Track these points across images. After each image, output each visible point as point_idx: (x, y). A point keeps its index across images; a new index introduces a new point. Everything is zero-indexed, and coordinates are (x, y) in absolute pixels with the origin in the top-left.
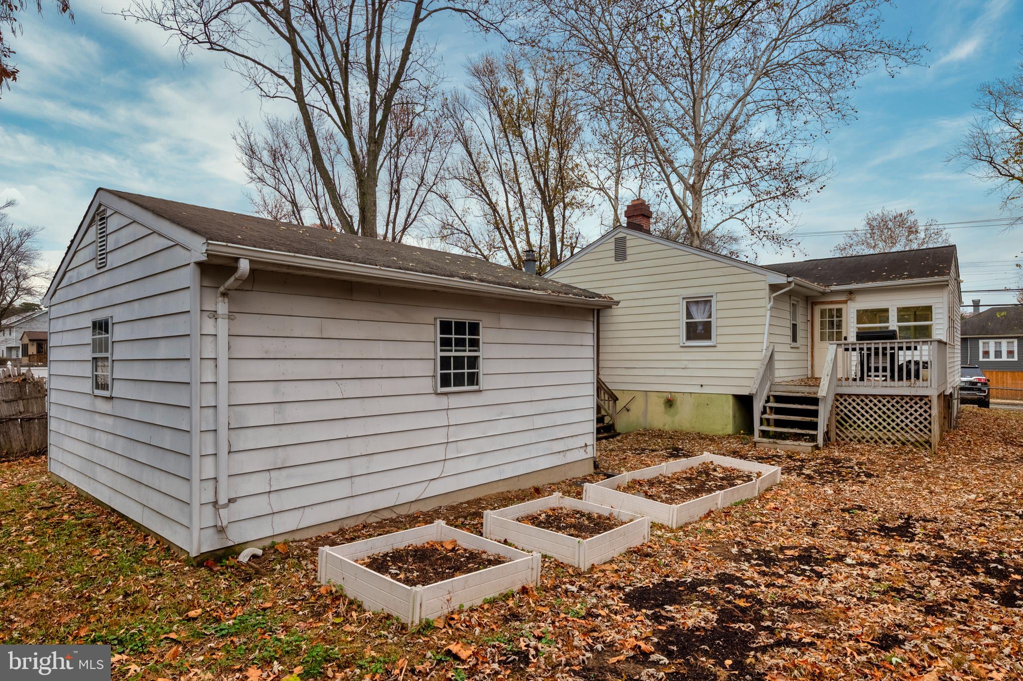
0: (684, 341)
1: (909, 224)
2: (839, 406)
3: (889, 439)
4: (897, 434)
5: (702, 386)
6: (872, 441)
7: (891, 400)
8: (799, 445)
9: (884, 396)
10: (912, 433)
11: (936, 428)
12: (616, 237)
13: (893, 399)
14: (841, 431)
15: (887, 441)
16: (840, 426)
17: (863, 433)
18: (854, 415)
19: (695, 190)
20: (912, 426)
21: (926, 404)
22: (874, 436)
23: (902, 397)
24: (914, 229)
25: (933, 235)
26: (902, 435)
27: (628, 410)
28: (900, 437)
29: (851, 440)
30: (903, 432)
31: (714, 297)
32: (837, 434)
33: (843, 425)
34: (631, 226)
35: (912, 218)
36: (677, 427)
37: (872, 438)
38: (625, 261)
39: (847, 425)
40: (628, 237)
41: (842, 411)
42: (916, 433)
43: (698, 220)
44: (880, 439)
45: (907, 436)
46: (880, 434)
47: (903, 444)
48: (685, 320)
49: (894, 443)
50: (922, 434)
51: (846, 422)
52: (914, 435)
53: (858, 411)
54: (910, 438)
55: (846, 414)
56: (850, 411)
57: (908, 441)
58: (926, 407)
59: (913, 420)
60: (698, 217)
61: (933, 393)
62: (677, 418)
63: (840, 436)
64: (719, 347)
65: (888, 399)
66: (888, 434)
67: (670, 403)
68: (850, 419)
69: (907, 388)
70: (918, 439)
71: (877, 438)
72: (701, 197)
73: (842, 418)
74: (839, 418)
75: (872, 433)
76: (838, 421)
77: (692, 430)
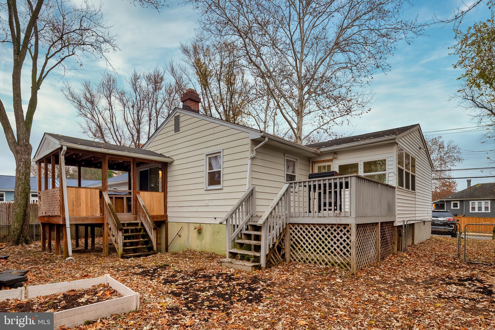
0: (207, 187)
1: (439, 143)
2: (292, 233)
3: (324, 261)
4: (328, 257)
5: (215, 218)
6: (313, 262)
7: (325, 228)
8: (244, 265)
9: (320, 225)
10: (338, 256)
11: (353, 251)
12: (175, 115)
13: (326, 227)
14: (293, 253)
15: (322, 262)
16: (293, 249)
17: (307, 255)
18: (302, 241)
19: (299, 113)
20: (338, 250)
21: (348, 231)
22: (314, 258)
23: (332, 225)
24: (442, 146)
25: (452, 149)
26: (332, 258)
27: (180, 236)
28: (330, 259)
29: (300, 261)
30: (332, 255)
31: (222, 152)
32: (291, 256)
33: (294, 249)
34: (186, 108)
35: (441, 140)
36: (204, 249)
37: (312, 260)
38: (179, 132)
39: (297, 249)
40: (181, 115)
41: (294, 237)
42: (341, 256)
43: (300, 130)
44: (318, 260)
45: (335, 258)
46: (318, 256)
47: (333, 265)
48: (208, 171)
49: (326, 264)
50: (345, 257)
51: (297, 246)
52: (340, 258)
53: (304, 238)
54: (337, 261)
55: (296, 240)
56: (299, 237)
57: (336, 263)
58: (348, 234)
59: (339, 245)
60: (300, 128)
61: (352, 222)
62: (203, 242)
63: (293, 258)
64: (225, 190)
65: (323, 227)
66: (323, 256)
67: (200, 231)
68: (299, 243)
69: (334, 218)
70: (343, 261)
71: (315, 259)
72: (302, 117)
73: (294, 243)
74: (292, 242)
75: (312, 256)
76: (292, 246)
77: (211, 251)
